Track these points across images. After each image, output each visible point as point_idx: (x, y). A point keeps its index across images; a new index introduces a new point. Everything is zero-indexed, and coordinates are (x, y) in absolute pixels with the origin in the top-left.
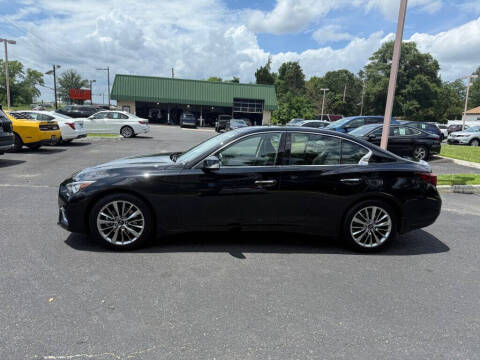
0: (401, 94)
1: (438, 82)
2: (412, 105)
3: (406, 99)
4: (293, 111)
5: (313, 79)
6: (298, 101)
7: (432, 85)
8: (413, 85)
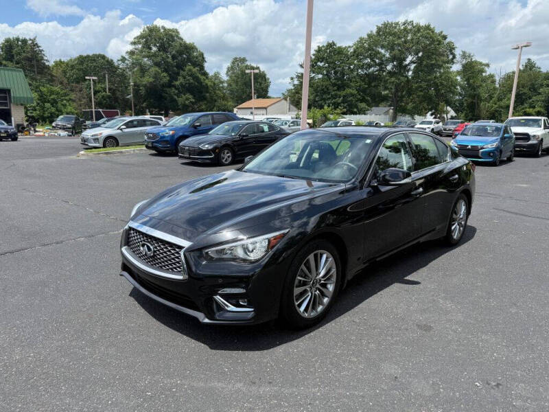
0: (174, 86)
1: (205, 74)
2: (187, 99)
3: (180, 92)
4: (48, 105)
5: (59, 64)
6: (52, 93)
7: (202, 78)
8: (184, 78)
